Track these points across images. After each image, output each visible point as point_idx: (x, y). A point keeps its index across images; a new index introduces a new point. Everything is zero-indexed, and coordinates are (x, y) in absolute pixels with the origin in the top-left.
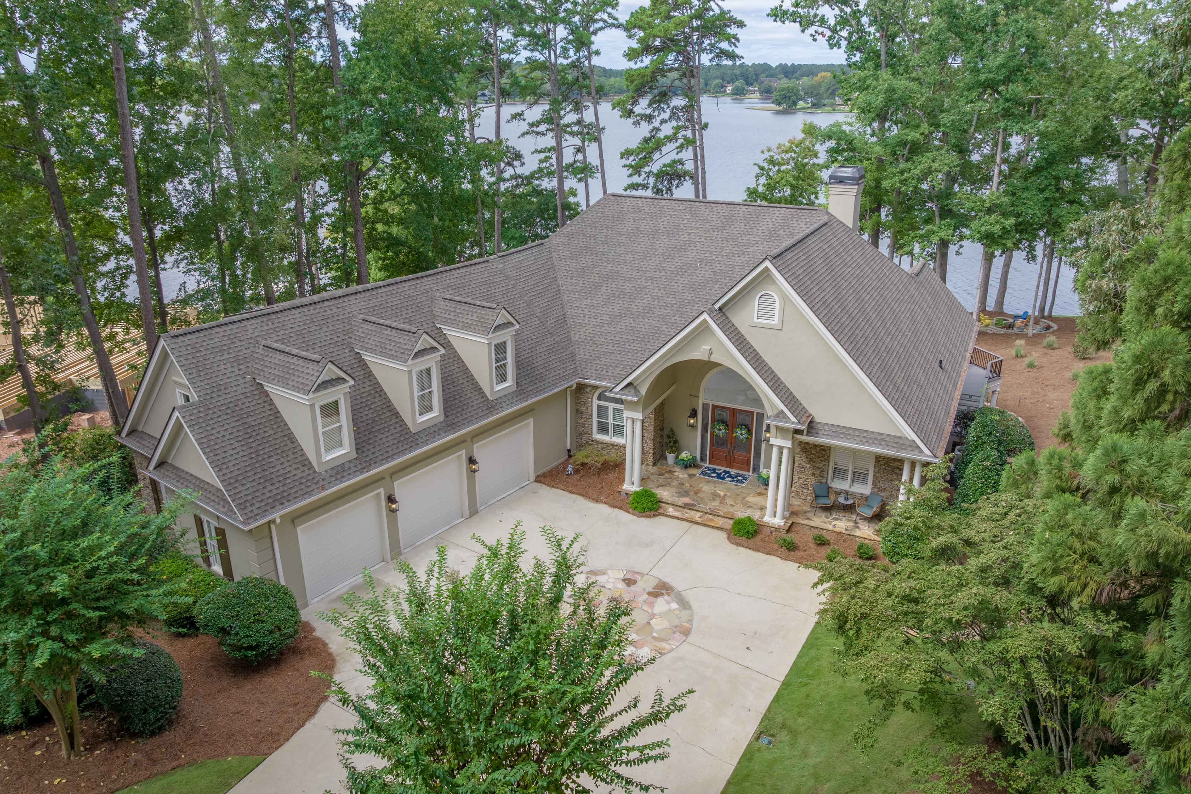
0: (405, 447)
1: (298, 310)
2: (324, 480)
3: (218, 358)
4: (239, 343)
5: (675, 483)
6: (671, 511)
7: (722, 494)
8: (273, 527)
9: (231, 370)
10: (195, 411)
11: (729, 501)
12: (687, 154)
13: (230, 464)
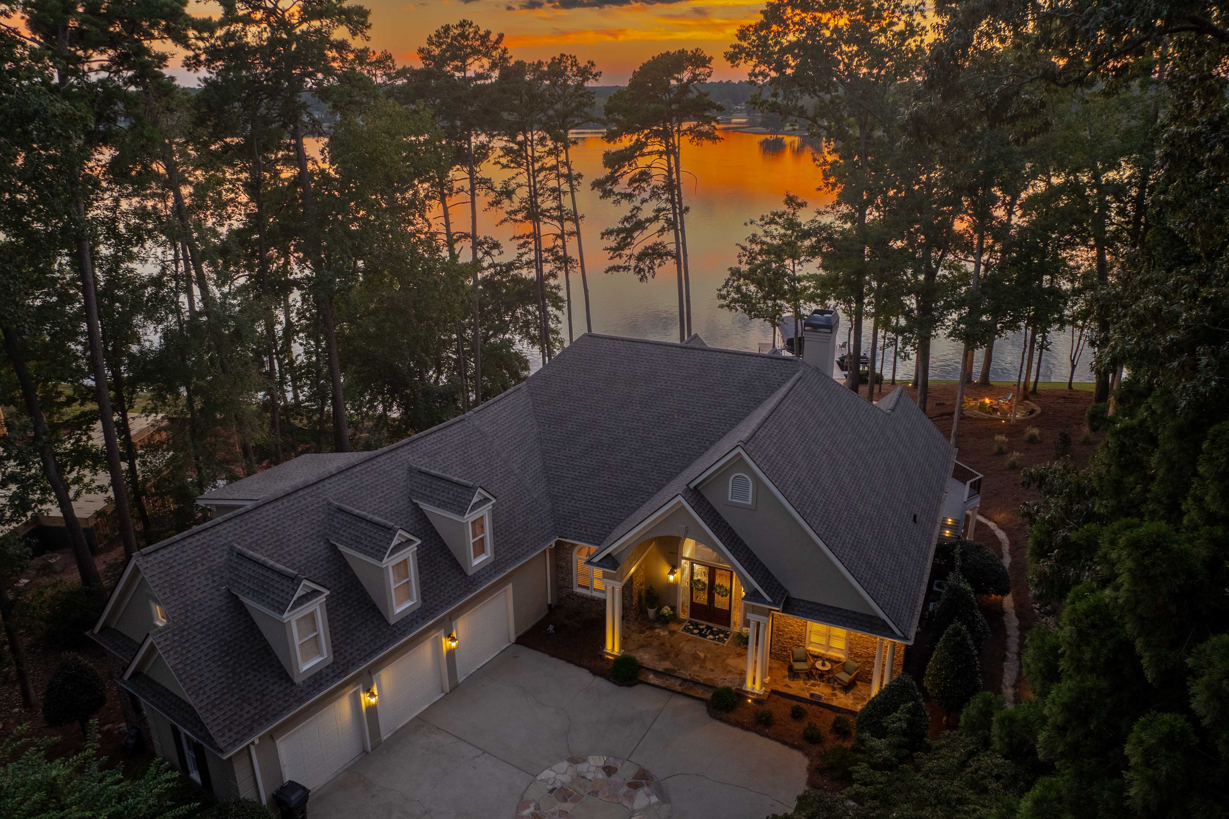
0: (384, 641)
1: (272, 505)
2: (301, 691)
3: (191, 572)
4: (212, 552)
5: (656, 643)
6: (651, 677)
7: (702, 655)
8: (252, 748)
9: (205, 583)
10: (170, 635)
11: (709, 665)
12: (669, 238)
13: (207, 689)
